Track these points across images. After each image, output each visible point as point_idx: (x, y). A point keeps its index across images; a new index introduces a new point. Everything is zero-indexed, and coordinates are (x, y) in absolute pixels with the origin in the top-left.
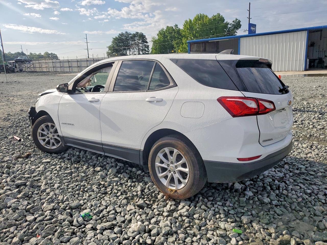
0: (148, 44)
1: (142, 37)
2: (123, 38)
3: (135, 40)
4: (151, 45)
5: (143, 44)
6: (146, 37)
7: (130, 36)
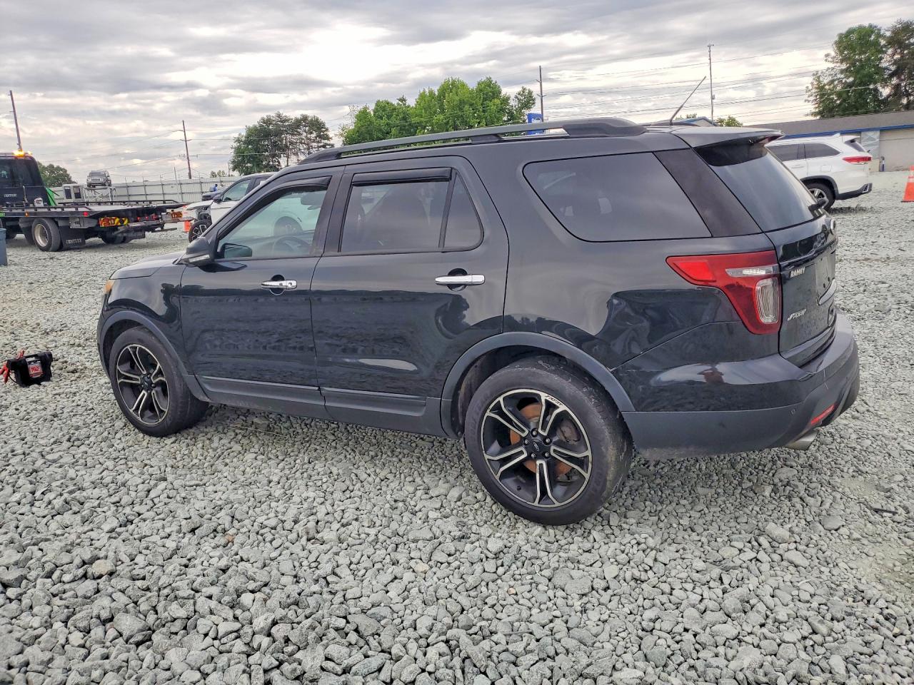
0: (331, 142)
1: (317, 126)
2: (270, 127)
3: (300, 134)
4: (337, 142)
5: (319, 142)
6: (327, 126)
7: (287, 124)
